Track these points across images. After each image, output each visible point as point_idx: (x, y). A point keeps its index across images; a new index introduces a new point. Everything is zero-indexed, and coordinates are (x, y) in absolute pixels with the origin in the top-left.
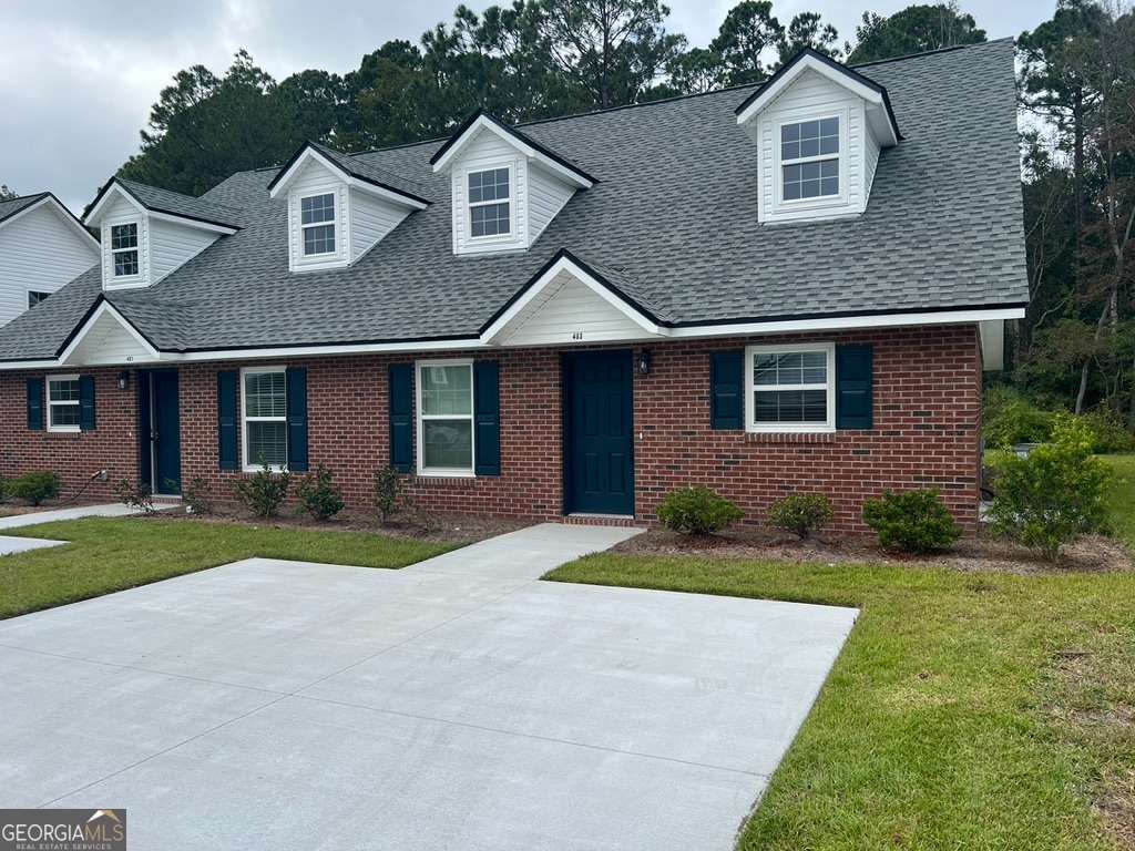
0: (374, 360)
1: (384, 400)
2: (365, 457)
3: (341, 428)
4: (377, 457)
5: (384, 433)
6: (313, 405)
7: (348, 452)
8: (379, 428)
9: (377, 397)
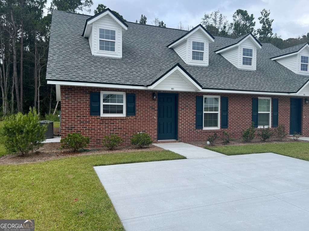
0: (248, 96)
1: (251, 108)
2: (245, 123)
3: (238, 115)
4: (248, 123)
5: (250, 117)
6: (230, 108)
7: (240, 122)
8: (249, 115)
9: (249, 107)
